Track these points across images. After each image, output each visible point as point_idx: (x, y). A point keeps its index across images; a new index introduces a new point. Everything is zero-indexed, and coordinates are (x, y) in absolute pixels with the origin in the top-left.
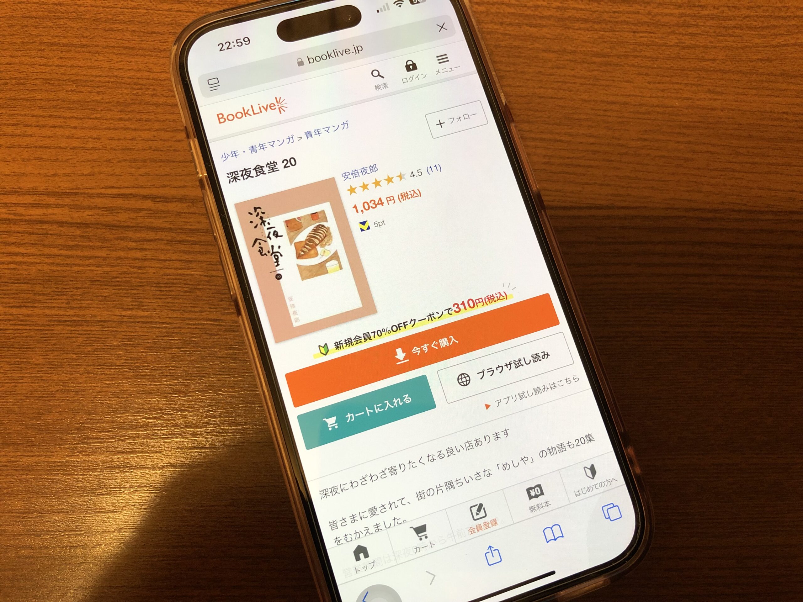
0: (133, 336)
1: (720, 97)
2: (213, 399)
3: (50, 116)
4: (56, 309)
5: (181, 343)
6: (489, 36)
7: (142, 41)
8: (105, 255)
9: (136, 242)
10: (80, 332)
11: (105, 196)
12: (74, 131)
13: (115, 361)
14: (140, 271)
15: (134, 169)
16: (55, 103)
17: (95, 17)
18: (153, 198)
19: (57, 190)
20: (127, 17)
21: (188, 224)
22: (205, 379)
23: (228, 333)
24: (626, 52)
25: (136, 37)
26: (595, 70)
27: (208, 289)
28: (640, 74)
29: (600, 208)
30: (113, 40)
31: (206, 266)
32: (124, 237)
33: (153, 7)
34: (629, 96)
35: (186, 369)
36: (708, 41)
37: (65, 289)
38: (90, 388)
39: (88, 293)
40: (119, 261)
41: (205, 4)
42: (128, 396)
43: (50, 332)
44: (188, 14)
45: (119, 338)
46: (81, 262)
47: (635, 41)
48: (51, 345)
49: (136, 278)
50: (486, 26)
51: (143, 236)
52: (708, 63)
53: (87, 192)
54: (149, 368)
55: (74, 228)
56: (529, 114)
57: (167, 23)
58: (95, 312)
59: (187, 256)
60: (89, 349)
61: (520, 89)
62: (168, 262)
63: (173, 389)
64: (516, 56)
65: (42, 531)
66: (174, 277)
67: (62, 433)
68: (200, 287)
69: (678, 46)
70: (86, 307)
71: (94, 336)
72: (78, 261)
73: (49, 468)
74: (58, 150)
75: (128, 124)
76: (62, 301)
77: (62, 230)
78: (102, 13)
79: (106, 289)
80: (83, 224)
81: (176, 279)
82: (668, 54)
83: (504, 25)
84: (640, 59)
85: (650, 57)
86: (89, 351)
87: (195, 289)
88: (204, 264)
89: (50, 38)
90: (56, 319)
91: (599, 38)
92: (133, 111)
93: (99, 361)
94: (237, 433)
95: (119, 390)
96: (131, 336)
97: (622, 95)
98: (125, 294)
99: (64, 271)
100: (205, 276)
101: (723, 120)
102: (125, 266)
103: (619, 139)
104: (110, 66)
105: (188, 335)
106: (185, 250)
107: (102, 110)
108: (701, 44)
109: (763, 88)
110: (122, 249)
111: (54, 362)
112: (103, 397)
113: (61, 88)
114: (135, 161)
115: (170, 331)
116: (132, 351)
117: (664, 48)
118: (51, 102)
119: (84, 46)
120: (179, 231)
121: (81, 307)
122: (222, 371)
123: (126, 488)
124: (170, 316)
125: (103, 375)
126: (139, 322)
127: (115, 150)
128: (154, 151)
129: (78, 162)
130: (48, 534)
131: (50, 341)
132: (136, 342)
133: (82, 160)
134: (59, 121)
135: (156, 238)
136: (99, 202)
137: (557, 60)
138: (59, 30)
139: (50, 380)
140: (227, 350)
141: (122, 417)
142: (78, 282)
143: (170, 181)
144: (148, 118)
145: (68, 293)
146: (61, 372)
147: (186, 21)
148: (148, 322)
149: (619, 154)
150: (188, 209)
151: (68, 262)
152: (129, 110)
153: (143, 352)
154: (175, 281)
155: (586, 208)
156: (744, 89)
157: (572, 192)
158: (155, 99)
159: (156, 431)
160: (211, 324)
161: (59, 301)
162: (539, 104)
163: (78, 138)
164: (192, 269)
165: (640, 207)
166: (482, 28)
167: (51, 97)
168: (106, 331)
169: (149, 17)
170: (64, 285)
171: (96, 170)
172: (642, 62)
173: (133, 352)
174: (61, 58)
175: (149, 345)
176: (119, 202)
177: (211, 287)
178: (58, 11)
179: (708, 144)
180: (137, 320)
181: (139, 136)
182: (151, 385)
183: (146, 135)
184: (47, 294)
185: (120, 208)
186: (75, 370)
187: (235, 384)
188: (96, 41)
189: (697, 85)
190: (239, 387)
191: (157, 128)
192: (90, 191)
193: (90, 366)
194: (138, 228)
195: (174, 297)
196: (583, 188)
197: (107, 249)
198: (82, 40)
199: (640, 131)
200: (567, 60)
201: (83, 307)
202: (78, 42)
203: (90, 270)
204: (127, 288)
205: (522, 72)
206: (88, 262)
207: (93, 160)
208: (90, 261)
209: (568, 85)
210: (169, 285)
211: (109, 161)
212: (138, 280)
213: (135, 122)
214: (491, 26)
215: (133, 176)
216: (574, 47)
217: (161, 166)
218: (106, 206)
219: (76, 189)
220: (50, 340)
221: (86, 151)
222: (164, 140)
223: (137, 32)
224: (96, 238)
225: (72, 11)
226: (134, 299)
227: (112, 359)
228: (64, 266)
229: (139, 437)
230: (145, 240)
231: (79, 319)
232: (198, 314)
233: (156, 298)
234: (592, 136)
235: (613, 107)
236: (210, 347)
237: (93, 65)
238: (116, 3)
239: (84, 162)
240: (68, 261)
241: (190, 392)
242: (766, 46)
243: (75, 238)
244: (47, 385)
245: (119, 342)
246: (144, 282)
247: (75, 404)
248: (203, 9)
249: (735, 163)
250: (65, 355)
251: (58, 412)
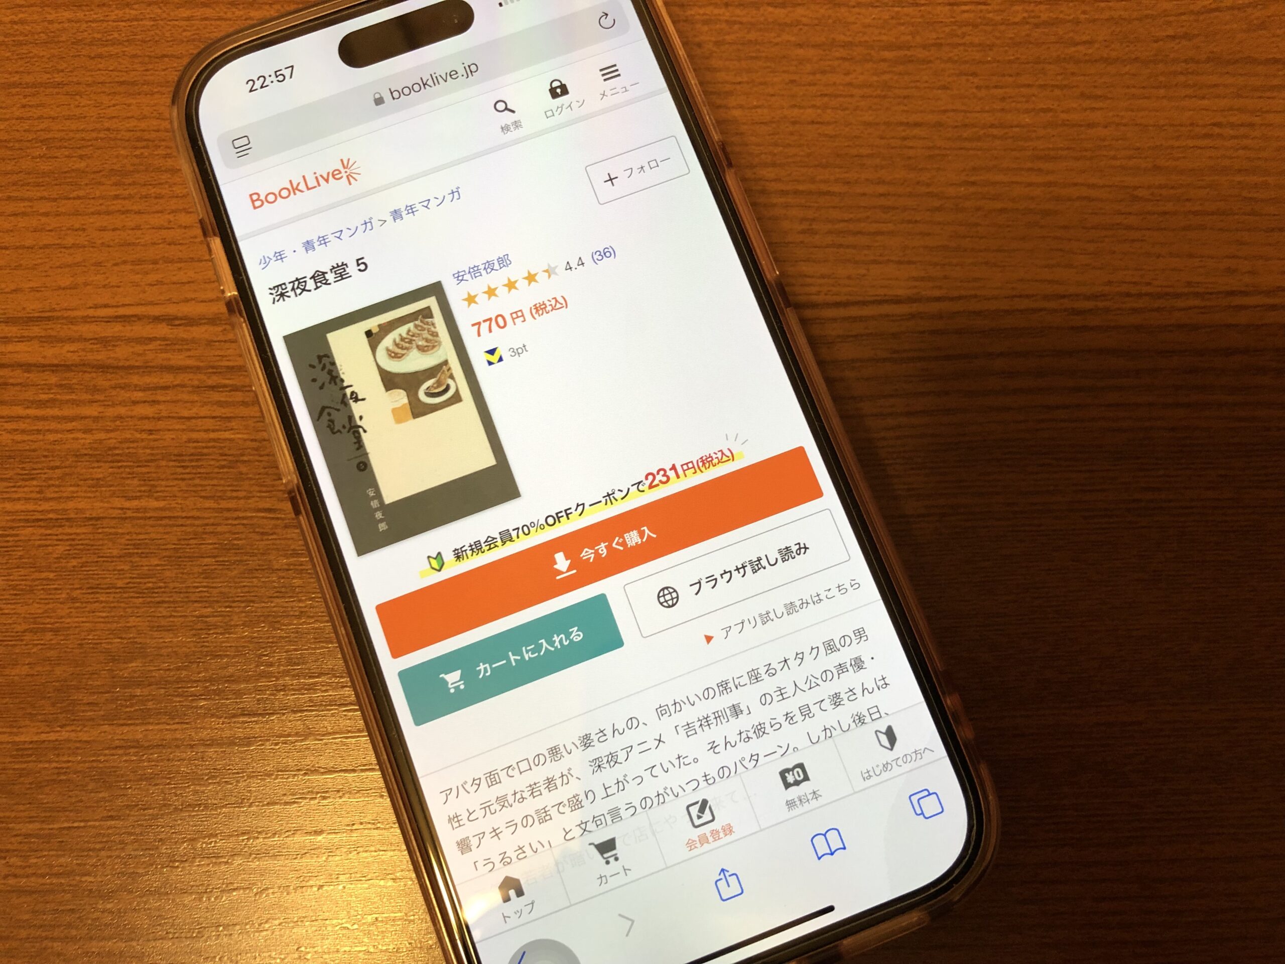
0: (142, 540)
1: (1101, 105)
2: (268, 638)
3: (9, 198)
4: (22, 502)
5: (216, 548)
6: (706, 28)
7: (147, 70)
8: (96, 414)
9: (144, 390)
10: (60, 537)
11: (93, 319)
12: (44, 220)
13: (116, 581)
14: (151, 437)
15: (139, 276)
16: (15, 178)
17: (75, 38)
18: (169, 319)
19: (20, 315)
20: (123, 35)
21: (225, 359)
22: (256, 605)
23: (289, 531)
24: (938, 38)
25: (139, 65)
26: (885, 72)
27: (258, 461)
28: (961, 74)
29: (897, 301)
30: (103, 72)
31: (253, 425)
32: (125, 383)
33: (164, 15)
34: (945, 111)
35: (223, 590)
36: (1079, 12)
37: (35, 469)
38: (77, 625)
39: (71, 475)
40: (118, 423)
41: (245, 6)
42: (135, 636)
43: (11, 539)
44: (218, 22)
45: (121, 544)
46: (59, 426)
47: (953, 20)
48: (16, 559)
49: (144, 448)
50: (701, 11)
51: (155, 380)
52: (1080, 48)
53: (66, 315)
54: (167, 590)
55: (48, 373)
56: (775, 151)
57: (185, 39)
58: (81, 505)
59: (223, 410)
60: (74, 562)
61: (759, 110)
62: (194, 421)
63: (206, 622)
64: (752, 58)
65: (8, 851)
66: (204, 445)
67: (33, 697)
68: (245, 458)
69: (1027, 23)
70: (68, 498)
71: (80, 542)
72: (53, 425)
73: (15, 753)
74: (20, 251)
75: (128, 205)
76: (31, 489)
77: (29, 377)
78: (86, 31)
79: (98, 467)
80: (61, 366)
81: (206, 447)
82: (1011, 38)
83: (730, 8)
84: (961, 48)
85: (980, 45)
86: (74, 567)
87: (237, 461)
88: (251, 423)
89: (6, 76)
90: (22, 517)
91: (892, 18)
92: (134, 183)
93: (91, 581)
94: (306, 689)
95: (120, 625)
96: (139, 540)
97: (933, 112)
98: (129, 474)
99: (32, 441)
100: (252, 440)
101: (1106, 143)
102: (128, 429)
103: (928, 185)
104: (99, 114)
105: (227, 535)
106: (220, 401)
107: (86, 184)
108: (1067, 17)
109: (1176, 85)
110: (122, 403)
111: (20, 585)
112: (96, 637)
113: (24, 154)
114: (140, 262)
115: (200, 529)
116: (140, 564)
117: (1003, 28)
118: (10, 176)
119: (59, 85)
120: (211, 370)
121: (60, 498)
122: (280, 592)
123: (134, 781)
124: (199, 506)
125: (97, 604)
126: (150, 518)
127: (109, 246)
128: (169, 244)
129: (51, 268)
130: (17, 856)
131: (14, 553)
132: (147, 551)
133: (58, 264)
134: (22, 205)
135: (175, 383)
136: (86, 330)
137: (821, 60)
138: (20, 62)
139: (15, 614)
140: (287, 558)
141: (127, 668)
142: (56, 459)
143: (195, 291)
144: (160, 194)
145: (39, 476)
146: (31, 601)
147: (215, 34)
148: (165, 517)
149: (929, 210)
150: (224, 334)
151: (40, 428)
152: (127, 181)
153: (158, 565)
154: (205, 451)
155: (873, 302)
156: (1144, 87)
157: (849, 278)
158: (170, 163)
159: (180, 690)
160: (263, 518)
161: (26, 489)
162: (792, 134)
163: (49, 231)
164: (232, 429)
165: (966, 297)
166: (694, 15)
167: (9, 168)
168: (99, 533)
169: (157, 32)
170: (34, 463)
171: (81, 280)
172: (966, 54)
173: (142, 566)
174: (24, 106)
175: (164, 554)
176: (116, 329)
177: (261, 459)
178: (18, 33)
179: (1082, 185)
180: (148, 515)
181: (145, 222)
182: (171, 616)
183: (156, 220)
184: (7, 479)
185: (119, 339)
186: (51, 597)
187: (302, 612)
188: (76, 76)
189: (1061, 87)
190: (309, 617)
191: (173, 208)
192: (70, 313)
193: (77, 589)
194: (147, 369)
195: (205, 475)
196: (868, 270)
197: (99, 403)
198: (57, 76)
199: (964, 170)
200: (838, 59)
201: (64, 498)
202: (48, 79)
203: (73, 439)
204: (131, 464)
205: (761, 84)
206: (70, 426)
207: (75, 264)
208: (74, 424)
209: (842, 99)
210: (196, 457)
211: (99, 264)
212: (148, 451)
213: (138, 200)
214: (708, 10)
215: (137, 286)
216: (850, 35)
217: (180, 269)
218: (97, 336)
219: (49, 311)
220: (14, 551)
221: (63, 250)
222: (185, 227)
223: (140, 56)
224: (82, 387)
225: (40, 31)
226: (142, 482)
227: (111, 578)
228: (34, 434)
229: (152, 700)
230: (156, 388)
231: (60, 517)
232: (242, 502)
233: (176, 479)
234: (881, 182)
235: (916, 131)
236: (263, 554)
237: (72, 114)
238: (106, 14)
239: (62, 268)
240: (40, 425)
241: (231, 626)
242: (1184, 14)
243: (49, 389)
244: (11, 622)
245: (121, 549)
246: (157, 454)
247: (52, 652)
248: (241, 13)
249: (1130, 213)
250: (37, 574)
251: (28, 664)
